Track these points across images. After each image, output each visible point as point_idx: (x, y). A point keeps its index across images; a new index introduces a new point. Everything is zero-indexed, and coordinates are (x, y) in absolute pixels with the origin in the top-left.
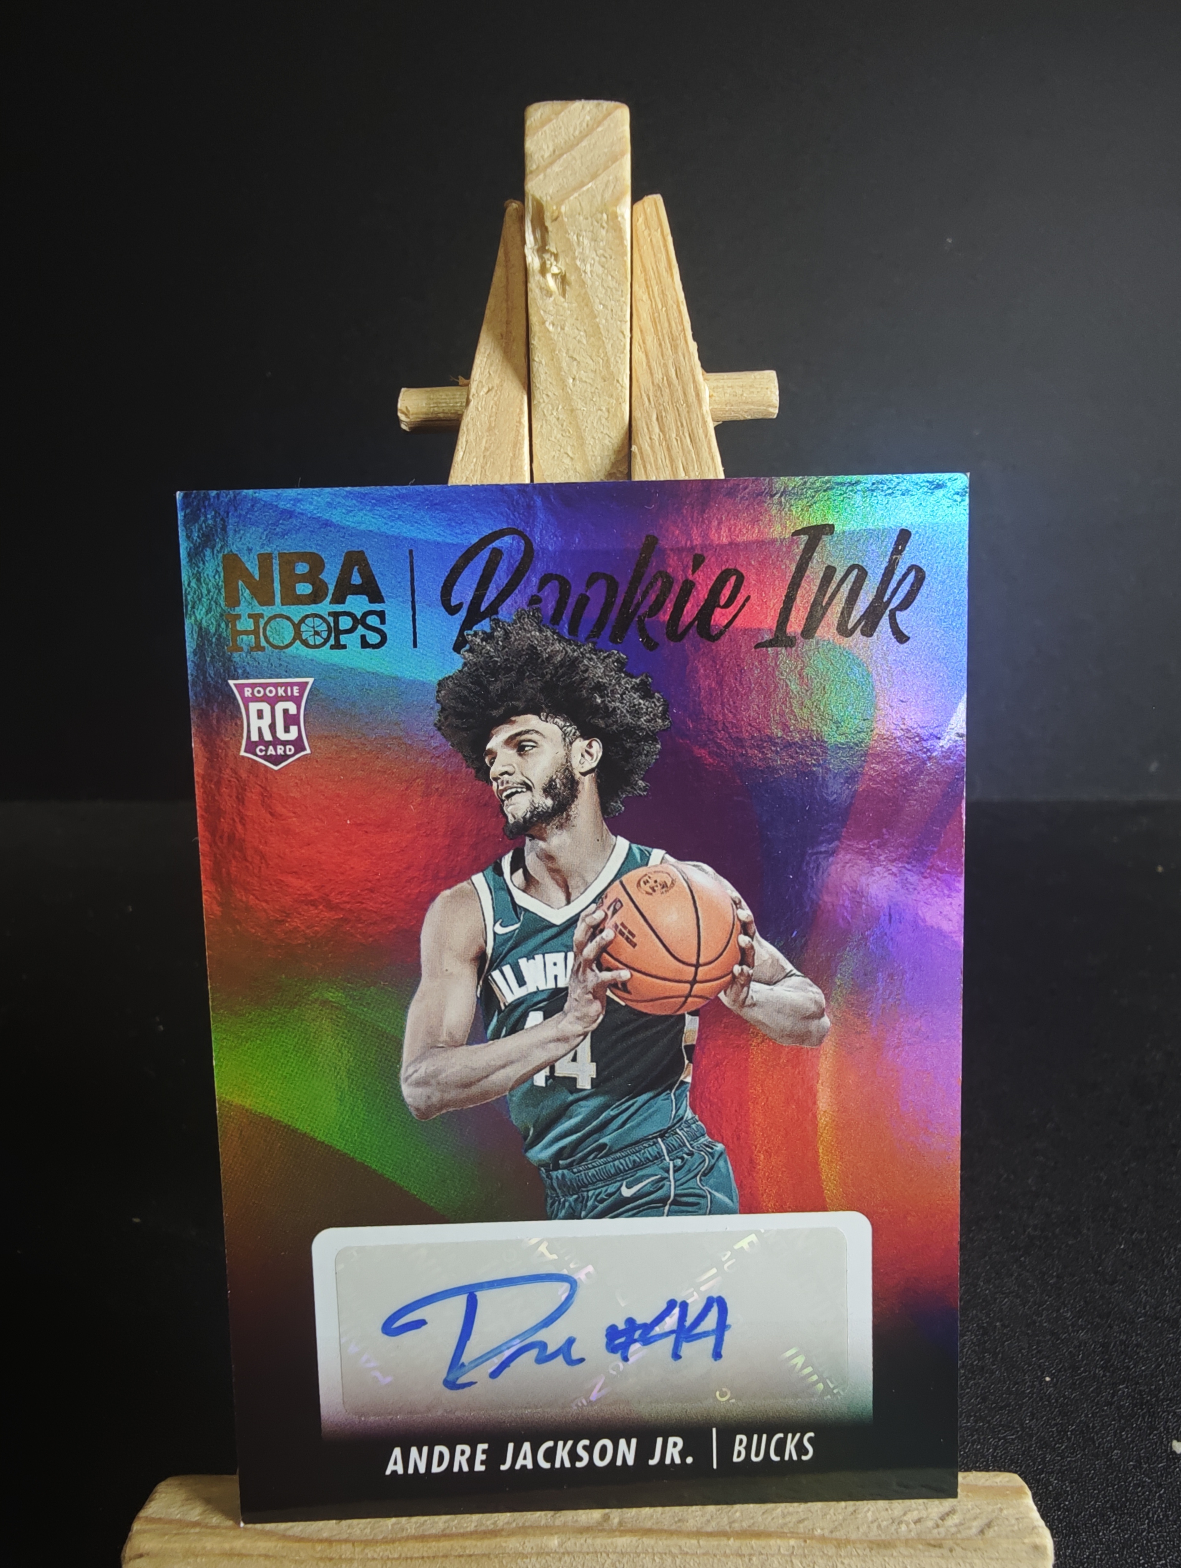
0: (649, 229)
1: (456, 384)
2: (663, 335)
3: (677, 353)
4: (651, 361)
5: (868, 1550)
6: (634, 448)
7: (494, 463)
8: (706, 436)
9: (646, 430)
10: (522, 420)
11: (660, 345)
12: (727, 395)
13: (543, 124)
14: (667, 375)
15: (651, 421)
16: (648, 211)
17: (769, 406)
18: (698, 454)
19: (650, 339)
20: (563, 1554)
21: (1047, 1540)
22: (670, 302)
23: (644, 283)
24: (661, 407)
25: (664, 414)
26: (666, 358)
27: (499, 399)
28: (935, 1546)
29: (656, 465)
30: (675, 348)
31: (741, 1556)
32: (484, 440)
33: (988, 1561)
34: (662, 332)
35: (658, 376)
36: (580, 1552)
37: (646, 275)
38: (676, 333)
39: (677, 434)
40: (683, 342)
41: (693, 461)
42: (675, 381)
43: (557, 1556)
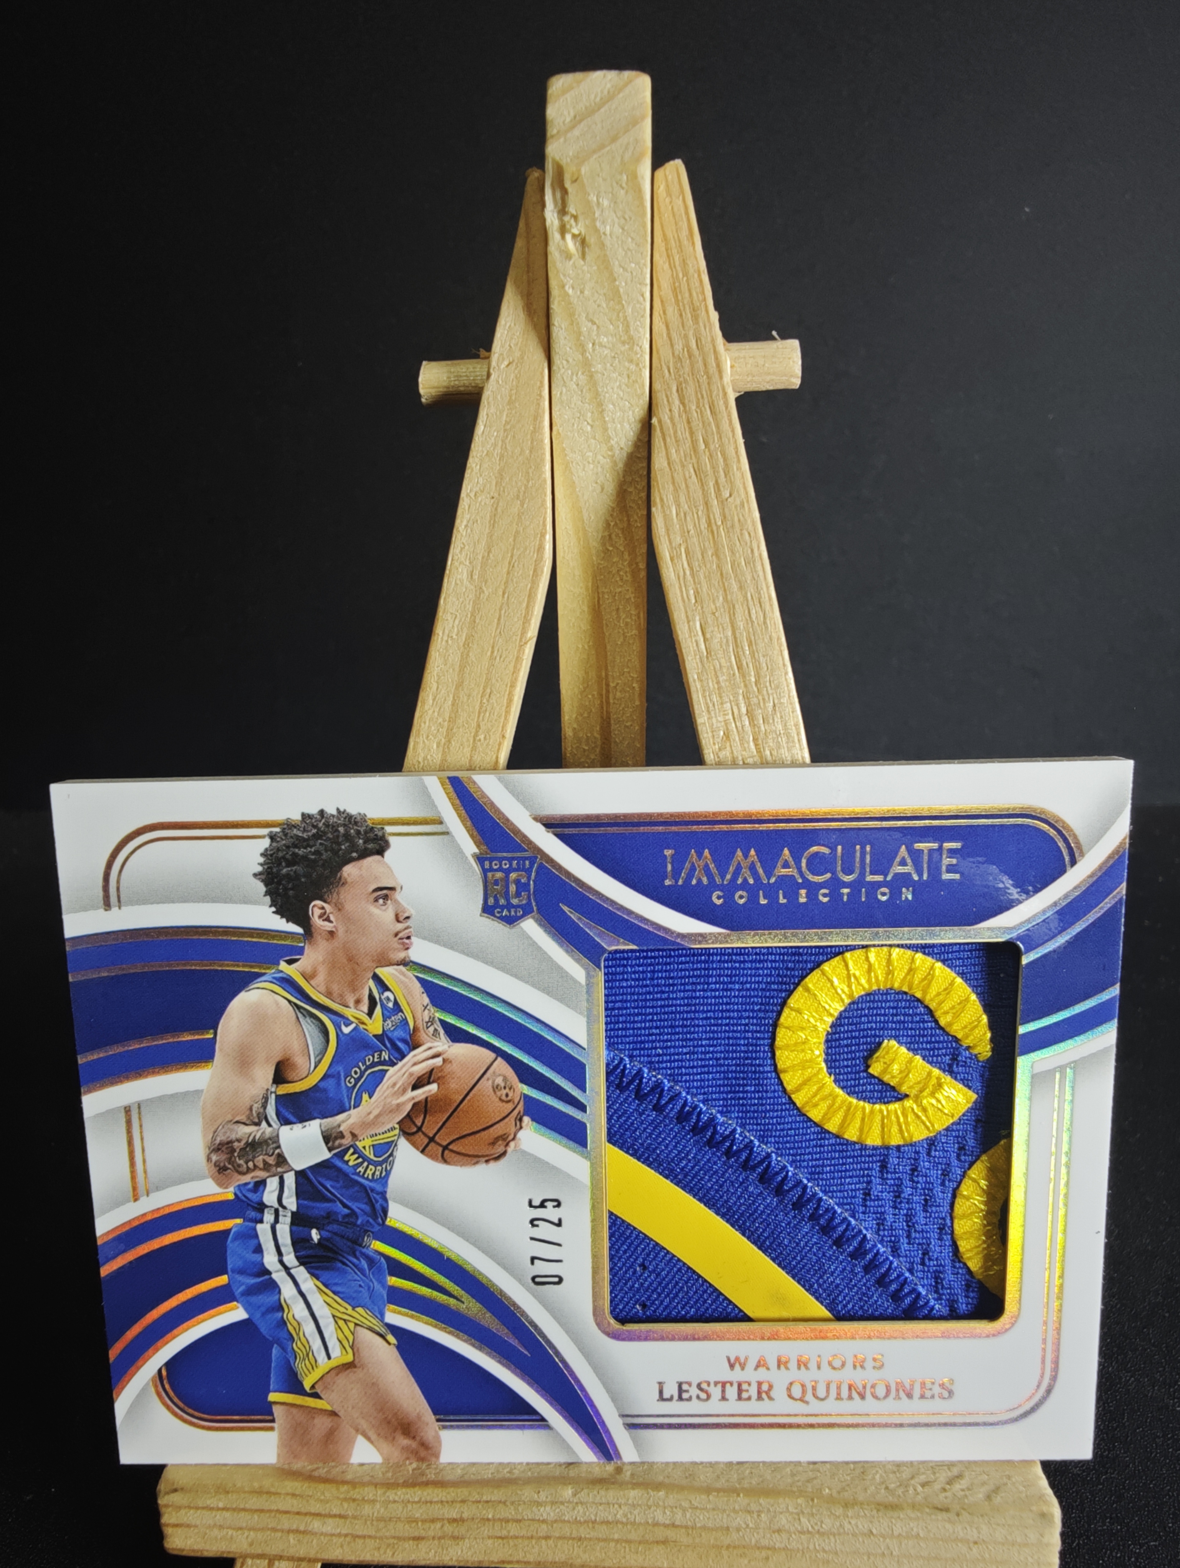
0: (671, 196)
1: (476, 356)
2: (684, 305)
3: (698, 323)
4: (671, 331)
5: (875, 1512)
6: (654, 421)
7: (514, 437)
8: (727, 407)
9: (665, 402)
10: (543, 394)
11: (681, 315)
12: (749, 366)
13: (565, 91)
14: (687, 346)
15: (671, 393)
16: (670, 177)
17: (792, 376)
18: (718, 427)
19: (671, 310)
20: (577, 1503)
21: (1055, 1509)
22: (691, 271)
23: (665, 253)
24: (682, 379)
25: (684, 385)
26: (686, 328)
27: (519, 372)
28: (941, 1510)
29: (676, 437)
30: (696, 318)
31: (749, 1512)
32: (505, 413)
33: (994, 1526)
34: (683, 303)
35: (679, 347)
36: (593, 1503)
37: (666, 244)
38: (697, 304)
39: (698, 406)
40: (704, 313)
41: (713, 434)
42: (696, 352)
43: (571, 1506)
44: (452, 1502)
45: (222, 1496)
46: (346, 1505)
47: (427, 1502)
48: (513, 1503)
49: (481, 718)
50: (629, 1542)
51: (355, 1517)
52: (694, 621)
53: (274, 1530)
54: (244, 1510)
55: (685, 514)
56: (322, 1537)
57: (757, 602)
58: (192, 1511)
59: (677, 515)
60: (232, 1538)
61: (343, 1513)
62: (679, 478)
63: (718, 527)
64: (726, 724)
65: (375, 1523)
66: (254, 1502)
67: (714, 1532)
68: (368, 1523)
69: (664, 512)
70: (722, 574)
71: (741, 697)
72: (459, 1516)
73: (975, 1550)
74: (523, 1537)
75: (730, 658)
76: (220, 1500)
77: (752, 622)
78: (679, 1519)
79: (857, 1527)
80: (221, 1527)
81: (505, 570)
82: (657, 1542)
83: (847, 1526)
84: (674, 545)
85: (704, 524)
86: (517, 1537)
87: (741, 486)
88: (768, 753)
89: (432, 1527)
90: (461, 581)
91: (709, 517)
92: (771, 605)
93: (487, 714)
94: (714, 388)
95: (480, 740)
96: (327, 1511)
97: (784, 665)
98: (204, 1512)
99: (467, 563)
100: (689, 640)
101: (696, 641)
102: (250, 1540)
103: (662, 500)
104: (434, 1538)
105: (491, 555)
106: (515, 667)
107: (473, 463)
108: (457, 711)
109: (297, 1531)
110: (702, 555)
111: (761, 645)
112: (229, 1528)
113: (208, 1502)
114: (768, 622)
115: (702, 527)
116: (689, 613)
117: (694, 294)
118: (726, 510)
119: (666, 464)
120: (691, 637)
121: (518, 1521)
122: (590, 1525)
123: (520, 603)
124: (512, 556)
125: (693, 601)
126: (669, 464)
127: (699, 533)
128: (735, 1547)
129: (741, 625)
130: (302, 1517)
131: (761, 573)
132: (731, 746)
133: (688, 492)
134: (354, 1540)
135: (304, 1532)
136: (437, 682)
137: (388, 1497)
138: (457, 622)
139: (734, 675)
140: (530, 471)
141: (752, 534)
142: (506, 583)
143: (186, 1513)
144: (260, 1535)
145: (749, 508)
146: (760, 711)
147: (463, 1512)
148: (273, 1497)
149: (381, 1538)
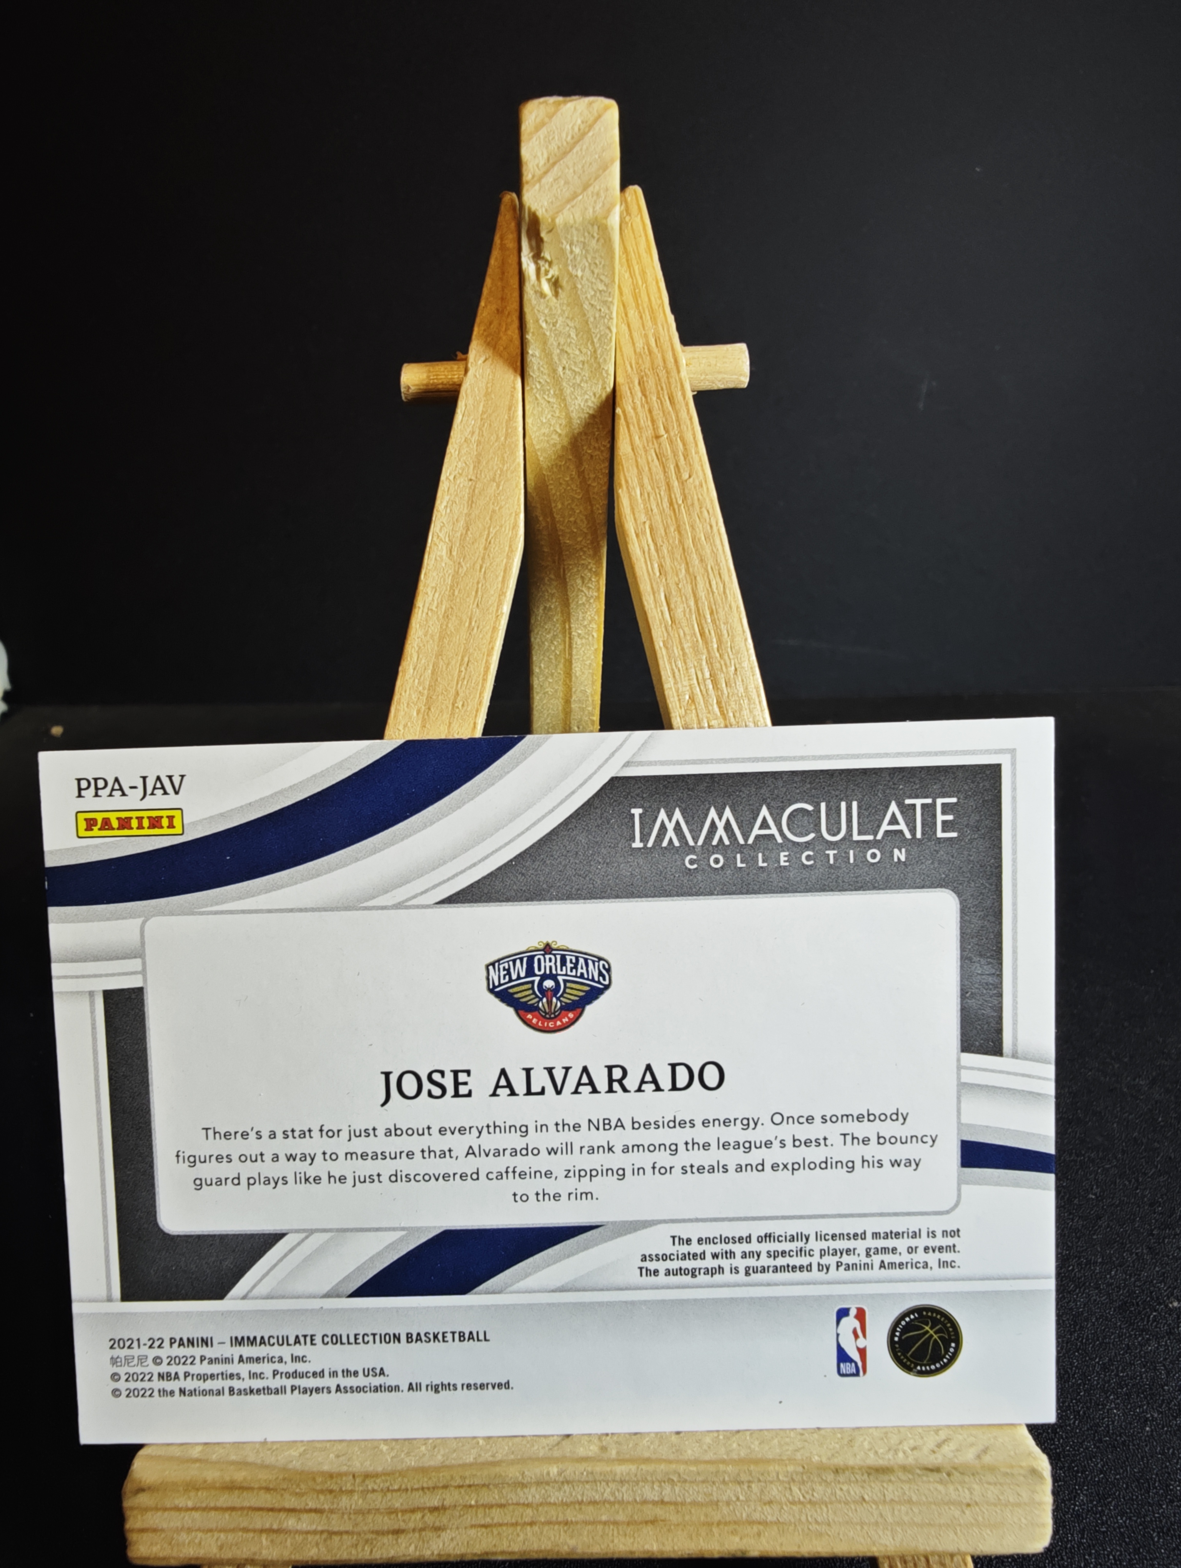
0: (630, 216)
1: (454, 358)
2: (643, 309)
3: (656, 324)
5: (866, 1476)
6: (618, 411)
7: (490, 425)
8: (684, 398)
9: (629, 394)
11: (641, 317)
12: (702, 365)
14: (647, 344)
15: (634, 386)
16: (629, 199)
17: (741, 375)
18: (677, 416)
19: (632, 313)
20: (563, 1483)
21: (1043, 1464)
22: (650, 279)
24: (643, 373)
25: (645, 379)
26: (646, 328)
28: (931, 1470)
29: (639, 425)
30: (654, 319)
31: (740, 1483)
32: (482, 404)
33: (985, 1485)
34: (643, 305)
35: (640, 344)
36: (579, 1481)
37: (627, 256)
38: (655, 307)
39: (658, 398)
40: (662, 315)
41: (672, 422)
42: (655, 350)
43: (556, 1486)
44: (434, 1488)
45: (192, 1494)
46: (322, 1497)
47: (407, 1490)
48: (496, 1486)
49: (459, 686)
50: (616, 1523)
51: (332, 1511)
52: (659, 591)
53: (246, 1530)
54: (216, 1509)
55: (648, 494)
56: (297, 1536)
57: (716, 572)
58: (159, 1513)
59: (641, 494)
60: (200, 1543)
61: (319, 1506)
62: (642, 462)
63: (679, 506)
64: (691, 689)
65: (352, 1516)
66: (224, 1500)
67: (704, 1509)
68: (346, 1517)
69: (629, 492)
70: (684, 549)
71: (704, 663)
72: (440, 1504)
73: (967, 1512)
74: (507, 1524)
75: (693, 626)
76: (189, 1498)
77: (713, 593)
78: (667, 1492)
79: (849, 1492)
80: (189, 1530)
81: (482, 547)
82: (646, 1523)
83: (838, 1492)
84: (638, 522)
85: (666, 504)
86: (501, 1525)
87: (699, 468)
88: (731, 715)
89: (413, 1518)
90: (441, 557)
91: (670, 497)
92: (730, 576)
93: (465, 682)
94: (673, 381)
95: (458, 707)
96: (302, 1506)
97: (744, 632)
98: (173, 1513)
99: (447, 540)
100: (654, 610)
101: (662, 612)
102: (219, 1543)
103: (627, 482)
104: (414, 1530)
105: (469, 533)
106: (491, 638)
107: (452, 449)
108: (437, 680)
109: (270, 1531)
110: (665, 531)
111: (722, 614)
112: (199, 1530)
113: (177, 1502)
114: (728, 591)
115: (665, 506)
116: (655, 586)
117: (653, 299)
118: (686, 491)
119: (629, 449)
120: (656, 607)
121: (501, 1506)
122: (577, 1506)
123: (497, 577)
124: (489, 534)
125: (658, 574)
126: (633, 449)
127: (662, 512)
128: (726, 1524)
129: (702, 594)
130: (276, 1514)
131: (720, 547)
132: (696, 709)
133: (651, 474)
134: (331, 1538)
135: (278, 1531)
136: (418, 652)
137: (367, 1486)
138: (437, 595)
139: (697, 641)
140: (505, 456)
141: (711, 511)
142: (483, 559)
143: (153, 1515)
144: (230, 1536)
145: (708, 489)
146: (722, 675)
147: (444, 1499)
148: (245, 1493)
149: (359, 1534)
